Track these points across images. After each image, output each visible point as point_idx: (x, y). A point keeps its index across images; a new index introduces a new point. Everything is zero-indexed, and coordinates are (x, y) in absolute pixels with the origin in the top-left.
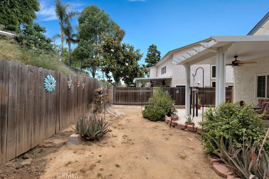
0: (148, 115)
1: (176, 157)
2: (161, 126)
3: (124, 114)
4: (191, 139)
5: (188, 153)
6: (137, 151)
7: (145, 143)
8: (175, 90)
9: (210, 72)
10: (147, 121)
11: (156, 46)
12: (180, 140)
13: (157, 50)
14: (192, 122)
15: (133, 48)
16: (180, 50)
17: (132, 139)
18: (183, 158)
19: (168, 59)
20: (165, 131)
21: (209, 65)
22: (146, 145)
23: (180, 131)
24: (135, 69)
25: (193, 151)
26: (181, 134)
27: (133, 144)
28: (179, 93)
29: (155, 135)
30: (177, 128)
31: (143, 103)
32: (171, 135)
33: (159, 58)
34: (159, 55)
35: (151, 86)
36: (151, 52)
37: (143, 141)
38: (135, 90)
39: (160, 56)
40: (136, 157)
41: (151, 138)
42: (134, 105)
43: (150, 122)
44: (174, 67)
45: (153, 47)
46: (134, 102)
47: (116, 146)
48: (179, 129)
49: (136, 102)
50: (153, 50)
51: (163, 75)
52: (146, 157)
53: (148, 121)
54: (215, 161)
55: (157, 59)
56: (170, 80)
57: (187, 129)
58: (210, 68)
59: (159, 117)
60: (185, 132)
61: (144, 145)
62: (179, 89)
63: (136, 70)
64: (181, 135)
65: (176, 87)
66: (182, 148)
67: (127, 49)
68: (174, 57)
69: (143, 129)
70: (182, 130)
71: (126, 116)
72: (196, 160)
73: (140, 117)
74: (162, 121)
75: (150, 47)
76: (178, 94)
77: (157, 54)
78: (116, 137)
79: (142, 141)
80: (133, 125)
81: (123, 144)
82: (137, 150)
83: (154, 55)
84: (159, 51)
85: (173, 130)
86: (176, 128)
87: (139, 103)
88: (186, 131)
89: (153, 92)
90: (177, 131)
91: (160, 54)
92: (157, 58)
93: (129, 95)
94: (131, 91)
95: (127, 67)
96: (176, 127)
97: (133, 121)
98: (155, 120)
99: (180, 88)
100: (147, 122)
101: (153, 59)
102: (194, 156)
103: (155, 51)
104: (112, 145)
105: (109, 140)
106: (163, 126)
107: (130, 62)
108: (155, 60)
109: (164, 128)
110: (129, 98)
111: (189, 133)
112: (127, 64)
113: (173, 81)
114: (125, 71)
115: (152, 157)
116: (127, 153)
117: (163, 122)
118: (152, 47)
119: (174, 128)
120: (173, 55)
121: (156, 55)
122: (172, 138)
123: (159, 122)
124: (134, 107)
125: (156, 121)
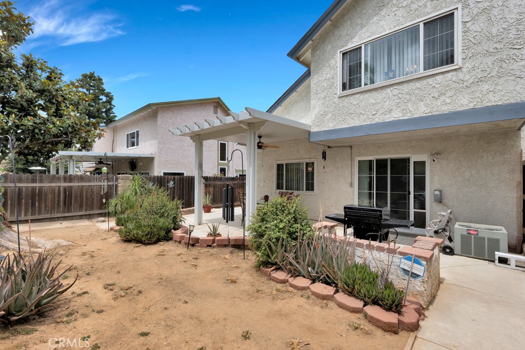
0: (137, 234)
1: (225, 284)
2: (171, 250)
3: (64, 243)
4: (227, 256)
5: (234, 274)
6: (158, 301)
7: (163, 284)
8: (166, 181)
9: (217, 152)
10: (137, 247)
11: (100, 79)
12: (215, 262)
13: (105, 90)
14: (218, 233)
15: (61, 74)
16: (172, 107)
17: (132, 286)
18: (234, 282)
19: (145, 119)
20: (182, 256)
21: (216, 141)
22: (166, 286)
23: (206, 250)
24: (70, 129)
25: (240, 270)
26: (210, 253)
27: (140, 292)
28: (174, 187)
29: (171, 266)
30: (200, 246)
31: (92, 212)
32: (197, 259)
33: (108, 107)
34: (109, 102)
35: (94, 171)
36: (87, 90)
37: (157, 282)
38: (67, 181)
39: (111, 104)
40: (166, 308)
41: (166, 273)
42: (65, 218)
43: (143, 247)
44: (159, 137)
45: (94, 80)
46: (64, 212)
47: (104, 309)
48: (202, 247)
49: (68, 212)
50: (92, 86)
51: (129, 148)
52: (182, 302)
53: (139, 246)
54: (273, 270)
55: (104, 110)
56: (150, 160)
57: (215, 244)
58: (217, 145)
59: (163, 233)
60: (215, 250)
61: (162, 287)
62: (174, 180)
63: (71, 133)
64: (212, 255)
65: (162, 175)
66: (224, 271)
67: (39, 72)
68: (159, 117)
69: (138, 263)
70: (208, 247)
71: (72, 246)
72: (249, 278)
73: (113, 242)
74: (167, 240)
75: (85, 76)
76: (172, 189)
77: (104, 99)
78: (86, 295)
79: (153, 282)
80: (108, 262)
81: (119, 300)
82: (157, 299)
83: (96, 99)
84: (110, 93)
85: (195, 251)
86: (198, 246)
87: (80, 213)
88: (214, 247)
89: (119, 185)
90: (202, 251)
91: (111, 98)
92: (105, 107)
93: (46, 195)
94: (53, 185)
95: (44, 122)
96: (197, 244)
97: (103, 253)
98: (153, 242)
99: (176, 176)
100: (136, 249)
101: (92, 106)
102: (245, 275)
103: (98, 89)
104: (94, 311)
105: (74, 305)
106: (172, 248)
107: (53, 110)
108: (98, 111)
109: (178, 252)
110: (45, 202)
111: (219, 249)
112: (43, 114)
113: (156, 162)
114: (37, 131)
115: (191, 298)
116: (142, 310)
117: (170, 242)
118: (90, 77)
119: (195, 248)
120: (157, 113)
121: (102, 99)
122: (202, 262)
123: (161, 243)
124: (65, 224)
125: (155, 243)
